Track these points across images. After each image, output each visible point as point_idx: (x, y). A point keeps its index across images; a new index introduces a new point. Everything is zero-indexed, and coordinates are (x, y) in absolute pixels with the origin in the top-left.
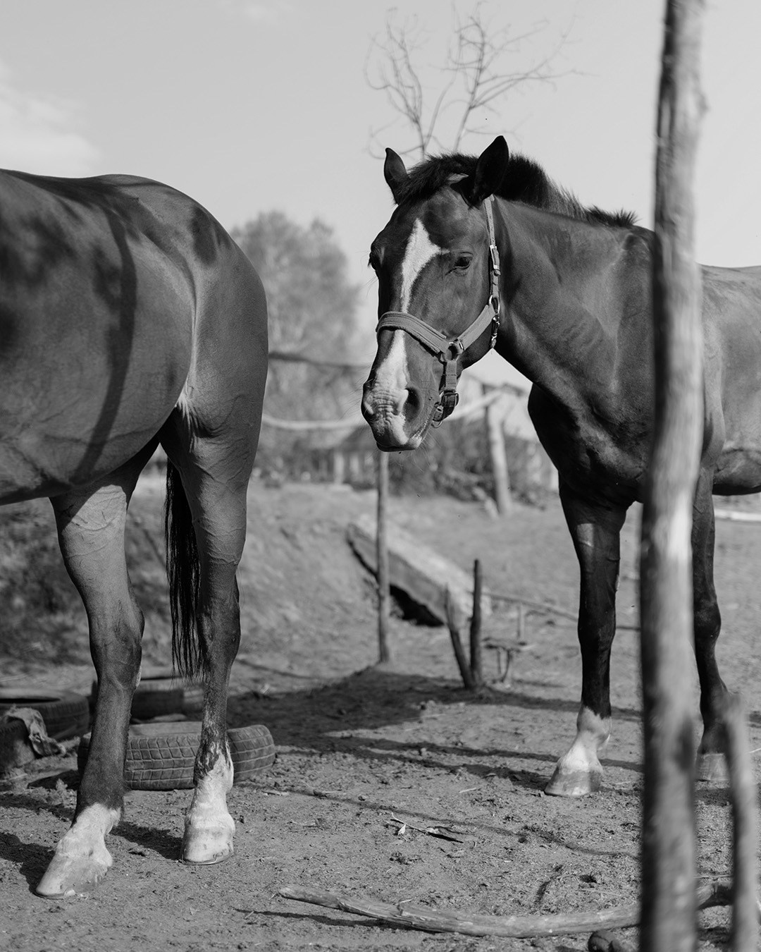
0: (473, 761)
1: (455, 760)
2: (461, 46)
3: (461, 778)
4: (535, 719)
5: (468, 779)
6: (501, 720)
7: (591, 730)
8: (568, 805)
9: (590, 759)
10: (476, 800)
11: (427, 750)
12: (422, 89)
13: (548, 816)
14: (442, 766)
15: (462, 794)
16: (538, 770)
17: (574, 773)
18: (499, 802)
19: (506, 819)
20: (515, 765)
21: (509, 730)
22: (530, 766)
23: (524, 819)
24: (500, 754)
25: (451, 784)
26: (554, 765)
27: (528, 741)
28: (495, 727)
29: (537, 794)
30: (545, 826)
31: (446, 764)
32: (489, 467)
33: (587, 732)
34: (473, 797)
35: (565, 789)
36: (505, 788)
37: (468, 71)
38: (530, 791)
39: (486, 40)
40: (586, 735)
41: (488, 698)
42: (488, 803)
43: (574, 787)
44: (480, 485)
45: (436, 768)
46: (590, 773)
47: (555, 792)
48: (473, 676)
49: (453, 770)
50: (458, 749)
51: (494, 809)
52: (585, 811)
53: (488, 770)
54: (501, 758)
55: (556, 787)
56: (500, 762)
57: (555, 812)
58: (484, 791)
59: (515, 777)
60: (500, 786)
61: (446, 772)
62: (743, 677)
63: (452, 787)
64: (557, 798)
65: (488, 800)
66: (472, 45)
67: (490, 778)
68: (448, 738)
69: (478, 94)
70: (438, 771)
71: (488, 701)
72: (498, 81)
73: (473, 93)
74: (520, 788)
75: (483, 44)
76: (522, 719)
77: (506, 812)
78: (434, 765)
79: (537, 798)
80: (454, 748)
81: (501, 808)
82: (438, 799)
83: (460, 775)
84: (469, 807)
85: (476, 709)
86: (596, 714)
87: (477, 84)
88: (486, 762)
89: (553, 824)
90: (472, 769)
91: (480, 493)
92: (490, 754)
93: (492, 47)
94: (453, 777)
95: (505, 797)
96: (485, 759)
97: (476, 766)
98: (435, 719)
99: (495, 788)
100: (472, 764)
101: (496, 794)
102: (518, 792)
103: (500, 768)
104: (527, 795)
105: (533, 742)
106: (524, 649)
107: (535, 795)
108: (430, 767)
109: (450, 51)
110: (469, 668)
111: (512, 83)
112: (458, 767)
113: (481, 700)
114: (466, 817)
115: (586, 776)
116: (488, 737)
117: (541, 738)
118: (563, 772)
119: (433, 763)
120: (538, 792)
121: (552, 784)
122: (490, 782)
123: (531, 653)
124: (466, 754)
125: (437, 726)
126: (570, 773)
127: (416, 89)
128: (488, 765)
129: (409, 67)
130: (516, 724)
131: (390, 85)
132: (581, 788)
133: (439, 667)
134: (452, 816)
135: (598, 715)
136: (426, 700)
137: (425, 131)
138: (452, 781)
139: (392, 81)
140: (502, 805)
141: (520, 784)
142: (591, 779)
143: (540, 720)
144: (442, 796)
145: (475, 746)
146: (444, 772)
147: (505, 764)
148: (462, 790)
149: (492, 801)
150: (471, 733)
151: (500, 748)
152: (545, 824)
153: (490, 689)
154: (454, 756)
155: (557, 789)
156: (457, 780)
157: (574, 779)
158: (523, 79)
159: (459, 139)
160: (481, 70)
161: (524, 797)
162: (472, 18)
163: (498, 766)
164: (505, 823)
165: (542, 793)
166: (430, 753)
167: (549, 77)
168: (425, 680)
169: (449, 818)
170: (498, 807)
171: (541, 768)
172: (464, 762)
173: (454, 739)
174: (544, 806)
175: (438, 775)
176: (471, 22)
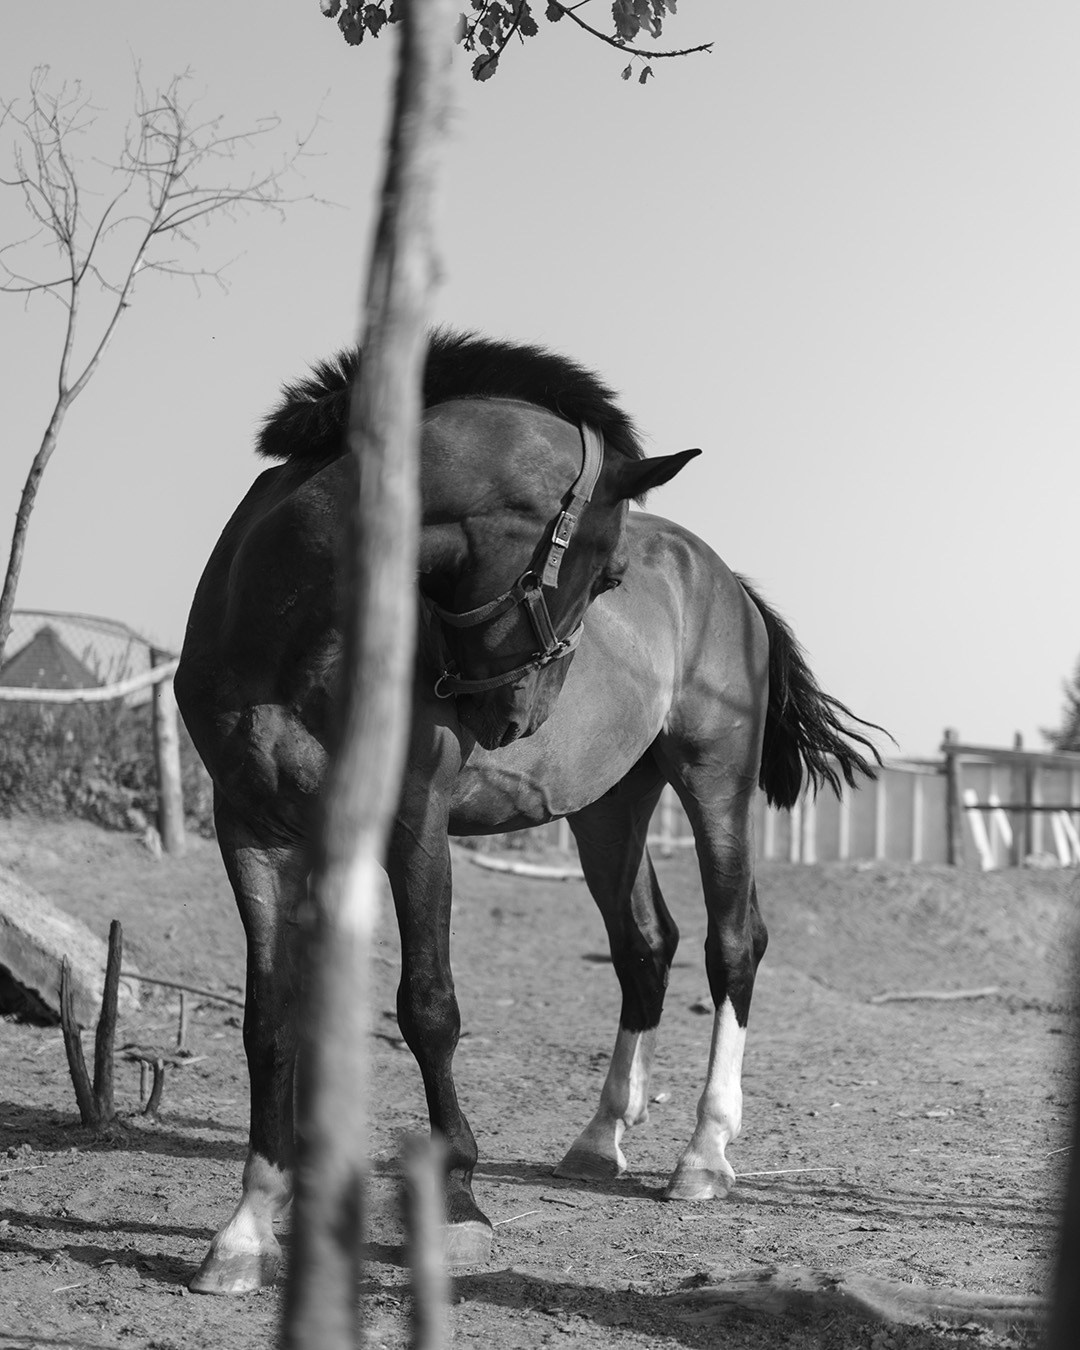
0: (82, 1240)
1: (54, 1239)
2: (145, 137)
3: (58, 1269)
4: (189, 1173)
5: (70, 1270)
6: (135, 1175)
7: (264, 1188)
8: (223, 1308)
9: (261, 1235)
10: (79, 1303)
11: (10, 1224)
12: (79, 192)
13: (189, 1327)
14: (29, 1250)
15: (57, 1294)
16: (183, 1252)
17: (236, 1257)
18: (114, 1305)
19: (121, 1333)
20: (148, 1245)
21: (147, 1190)
22: (170, 1246)
23: (151, 1331)
24: (126, 1228)
25: (42, 1278)
26: (207, 1243)
27: (173, 1207)
28: (123, 1187)
29: (176, 1291)
30: (183, 1342)
31: (36, 1245)
32: (155, 779)
33: (258, 1191)
34: (73, 1299)
35: (220, 1283)
36: (127, 1283)
37: (153, 175)
38: (167, 1287)
39: (184, 133)
40: (257, 1196)
41: (119, 1139)
42: (97, 1308)
43: (234, 1279)
44: (137, 804)
45: (20, 1253)
46: (261, 1256)
47: (205, 1288)
48: (97, 1104)
49: (46, 1256)
50: (61, 1222)
51: (106, 1317)
52: (248, 1316)
53: (105, 1254)
54: (128, 1235)
55: (207, 1280)
56: (125, 1240)
57: (201, 1319)
58: (94, 1288)
59: (145, 1266)
60: (119, 1279)
61: (35, 1259)
62: (508, 1108)
63: (42, 1283)
64: (207, 1297)
65: (97, 1303)
66: (161, 137)
67: (106, 1267)
68: (46, 1204)
69: (166, 212)
70: (22, 1257)
71: (118, 1145)
72: (198, 197)
73: (160, 209)
74: (152, 1283)
75: (179, 139)
76: (168, 1173)
77: (124, 1321)
78: (18, 1247)
79: (177, 1298)
80: (54, 1220)
81: (117, 1314)
82: (16, 1303)
83: (58, 1263)
84: (66, 1314)
85: (98, 1158)
86: (271, 1164)
87: (166, 196)
88: (103, 1241)
89: (195, 1338)
90: (75, 1253)
91: (138, 817)
92: (111, 1228)
93: (193, 145)
94: (46, 1267)
95: (124, 1298)
96: (101, 1236)
97: (85, 1249)
98: (29, 1173)
99: (111, 1283)
100: (79, 1245)
101: (112, 1292)
102: (146, 1289)
103: (123, 1251)
104: (160, 1293)
105: (182, 1208)
106: (185, 1061)
107: (173, 1293)
108: (10, 1251)
109: (128, 143)
110: (92, 1091)
111: (219, 201)
112: (54, 1251)
113: (107, 1144)
114: (59, 1331)
115: (254, 1262)
116: (111, 1201)
117: (195, 1202)
118: (220, 1256)
119: (16, 1244)
120: (178, 1288)
121: (202, 1275)
122: (105, 1273)
123: (196, 1069)
124: (72, 1230)
125: (31, 1183)
126: (231, 1257)
127: (71, 191)
128: (105, 1246)
129: (61, 157)
130: (158, 1181)
131: (28, 180)
132: (246, 1280)
133: (45, 1090)
134: (36, 1330)
135: (275, 1165)
136: (19, 1145)
137: (80, 257)
138: (43, 1273)
139: (33, 174)
140: (119, 1311)
141: (152, 1276)
142: (263, 1266)
143: (196, 1174)
144: (24, 1298)
145: (88, 1216)
146: (32, 1258)
147: (133, 1244)
148: (57, 1287)
149: (103, 1304)
150: (85, 1196)
151: (128, 1219)
152: (184, 1338)
153: (123, 1125)
154: (52, 1233)
155: (209, 1283)
156: (51, 1272)
157: (235, 1267)
158: (237, 198)
159: (132, 275)
160: (174, 176)
161: (155, 1296)
162: (165, 98)
163: (121, 1247)
164: (119, 1339)
165: (185, 1290)
166: (14, 1228)
167: (275, 201)
168: (22, 1111)
169: (30, 1334)
170: (111, 1314)
171: (188, 1250)
172: (66, 1243)
173: (56, 1205)
174: (187, 1312)
175: (22, 1264)
176: (163, 104)
